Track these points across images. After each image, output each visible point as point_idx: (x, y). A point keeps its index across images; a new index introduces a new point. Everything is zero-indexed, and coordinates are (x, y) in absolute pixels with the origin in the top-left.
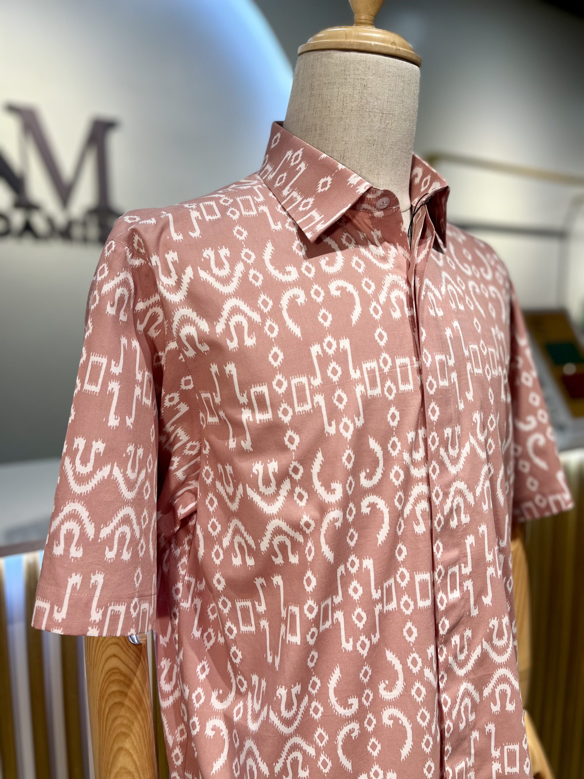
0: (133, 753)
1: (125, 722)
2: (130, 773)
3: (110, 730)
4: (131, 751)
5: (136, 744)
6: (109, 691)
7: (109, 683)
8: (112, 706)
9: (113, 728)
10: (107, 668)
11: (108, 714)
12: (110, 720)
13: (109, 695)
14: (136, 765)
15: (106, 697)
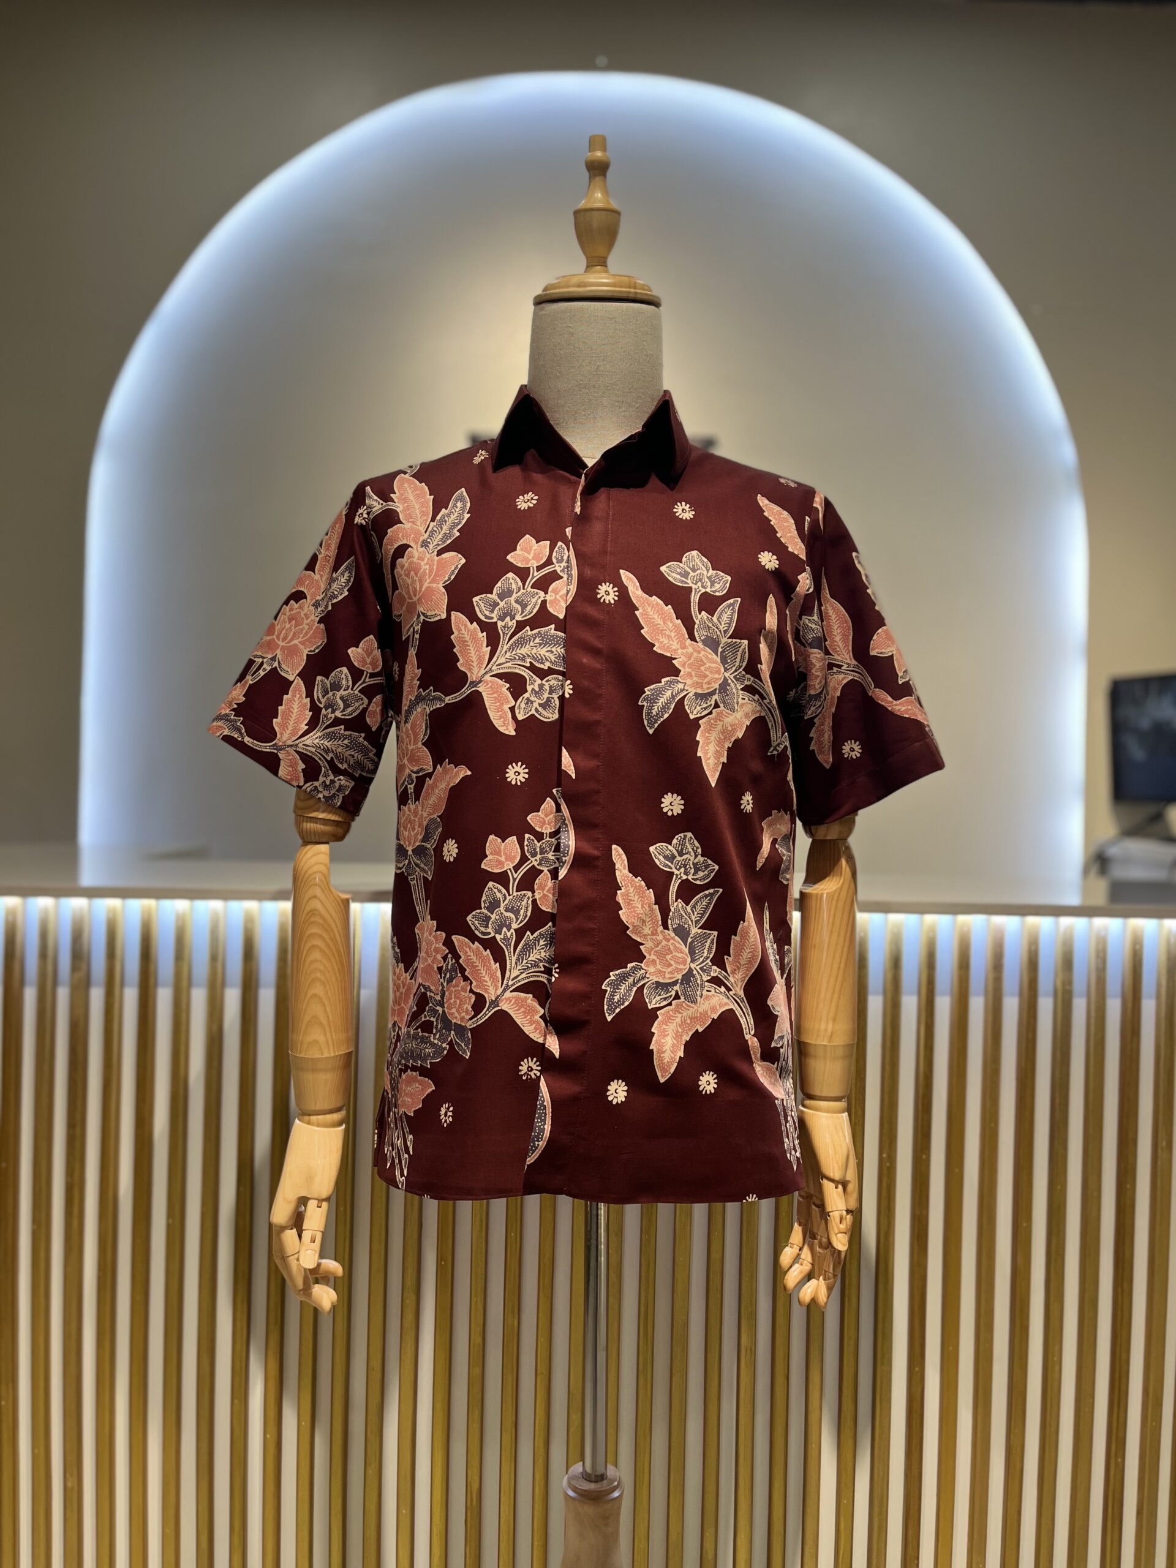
0: (326, 1003)
1: (322, 968)
2: (321, 1024)
3: (306, 974)
4: (324, 1000)
5: (330, 995)
6: (308, 933)
7: (309, 925)
8: (310, 948)
9: (309, 972)
10: (308, 909)
11: (305, 956)
12: (307, 962)
13: (308, 937)
14: (328, 1017)
15: (305, 939)
